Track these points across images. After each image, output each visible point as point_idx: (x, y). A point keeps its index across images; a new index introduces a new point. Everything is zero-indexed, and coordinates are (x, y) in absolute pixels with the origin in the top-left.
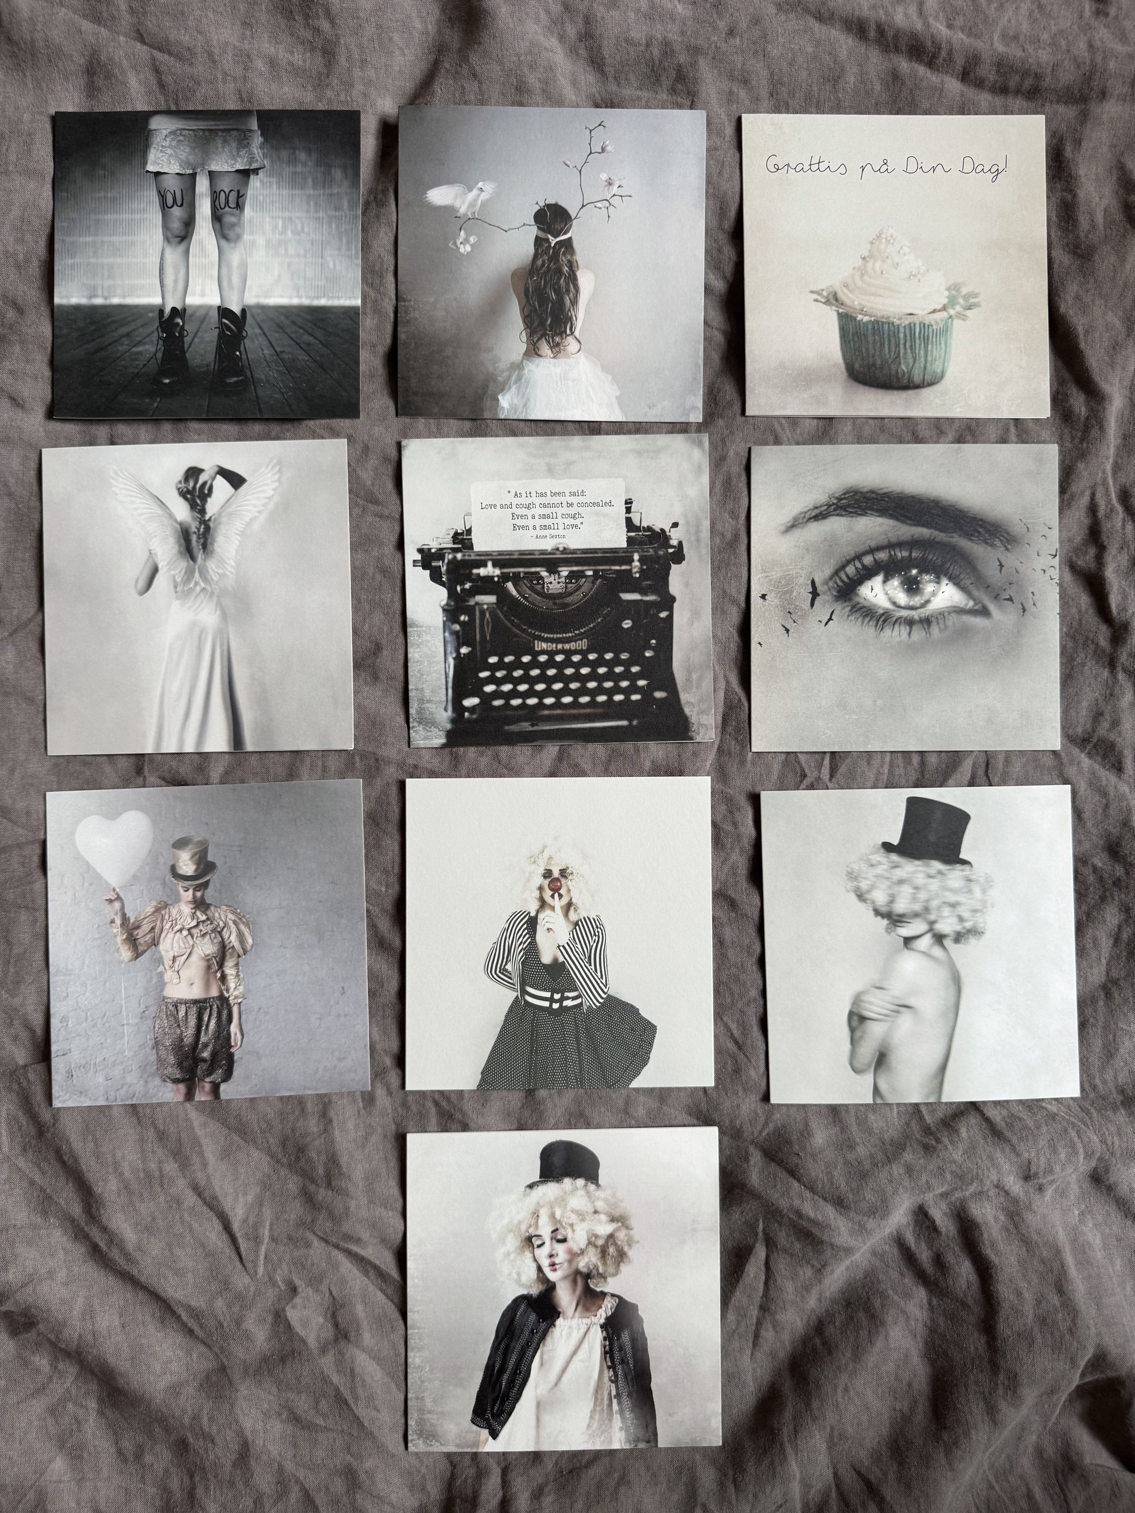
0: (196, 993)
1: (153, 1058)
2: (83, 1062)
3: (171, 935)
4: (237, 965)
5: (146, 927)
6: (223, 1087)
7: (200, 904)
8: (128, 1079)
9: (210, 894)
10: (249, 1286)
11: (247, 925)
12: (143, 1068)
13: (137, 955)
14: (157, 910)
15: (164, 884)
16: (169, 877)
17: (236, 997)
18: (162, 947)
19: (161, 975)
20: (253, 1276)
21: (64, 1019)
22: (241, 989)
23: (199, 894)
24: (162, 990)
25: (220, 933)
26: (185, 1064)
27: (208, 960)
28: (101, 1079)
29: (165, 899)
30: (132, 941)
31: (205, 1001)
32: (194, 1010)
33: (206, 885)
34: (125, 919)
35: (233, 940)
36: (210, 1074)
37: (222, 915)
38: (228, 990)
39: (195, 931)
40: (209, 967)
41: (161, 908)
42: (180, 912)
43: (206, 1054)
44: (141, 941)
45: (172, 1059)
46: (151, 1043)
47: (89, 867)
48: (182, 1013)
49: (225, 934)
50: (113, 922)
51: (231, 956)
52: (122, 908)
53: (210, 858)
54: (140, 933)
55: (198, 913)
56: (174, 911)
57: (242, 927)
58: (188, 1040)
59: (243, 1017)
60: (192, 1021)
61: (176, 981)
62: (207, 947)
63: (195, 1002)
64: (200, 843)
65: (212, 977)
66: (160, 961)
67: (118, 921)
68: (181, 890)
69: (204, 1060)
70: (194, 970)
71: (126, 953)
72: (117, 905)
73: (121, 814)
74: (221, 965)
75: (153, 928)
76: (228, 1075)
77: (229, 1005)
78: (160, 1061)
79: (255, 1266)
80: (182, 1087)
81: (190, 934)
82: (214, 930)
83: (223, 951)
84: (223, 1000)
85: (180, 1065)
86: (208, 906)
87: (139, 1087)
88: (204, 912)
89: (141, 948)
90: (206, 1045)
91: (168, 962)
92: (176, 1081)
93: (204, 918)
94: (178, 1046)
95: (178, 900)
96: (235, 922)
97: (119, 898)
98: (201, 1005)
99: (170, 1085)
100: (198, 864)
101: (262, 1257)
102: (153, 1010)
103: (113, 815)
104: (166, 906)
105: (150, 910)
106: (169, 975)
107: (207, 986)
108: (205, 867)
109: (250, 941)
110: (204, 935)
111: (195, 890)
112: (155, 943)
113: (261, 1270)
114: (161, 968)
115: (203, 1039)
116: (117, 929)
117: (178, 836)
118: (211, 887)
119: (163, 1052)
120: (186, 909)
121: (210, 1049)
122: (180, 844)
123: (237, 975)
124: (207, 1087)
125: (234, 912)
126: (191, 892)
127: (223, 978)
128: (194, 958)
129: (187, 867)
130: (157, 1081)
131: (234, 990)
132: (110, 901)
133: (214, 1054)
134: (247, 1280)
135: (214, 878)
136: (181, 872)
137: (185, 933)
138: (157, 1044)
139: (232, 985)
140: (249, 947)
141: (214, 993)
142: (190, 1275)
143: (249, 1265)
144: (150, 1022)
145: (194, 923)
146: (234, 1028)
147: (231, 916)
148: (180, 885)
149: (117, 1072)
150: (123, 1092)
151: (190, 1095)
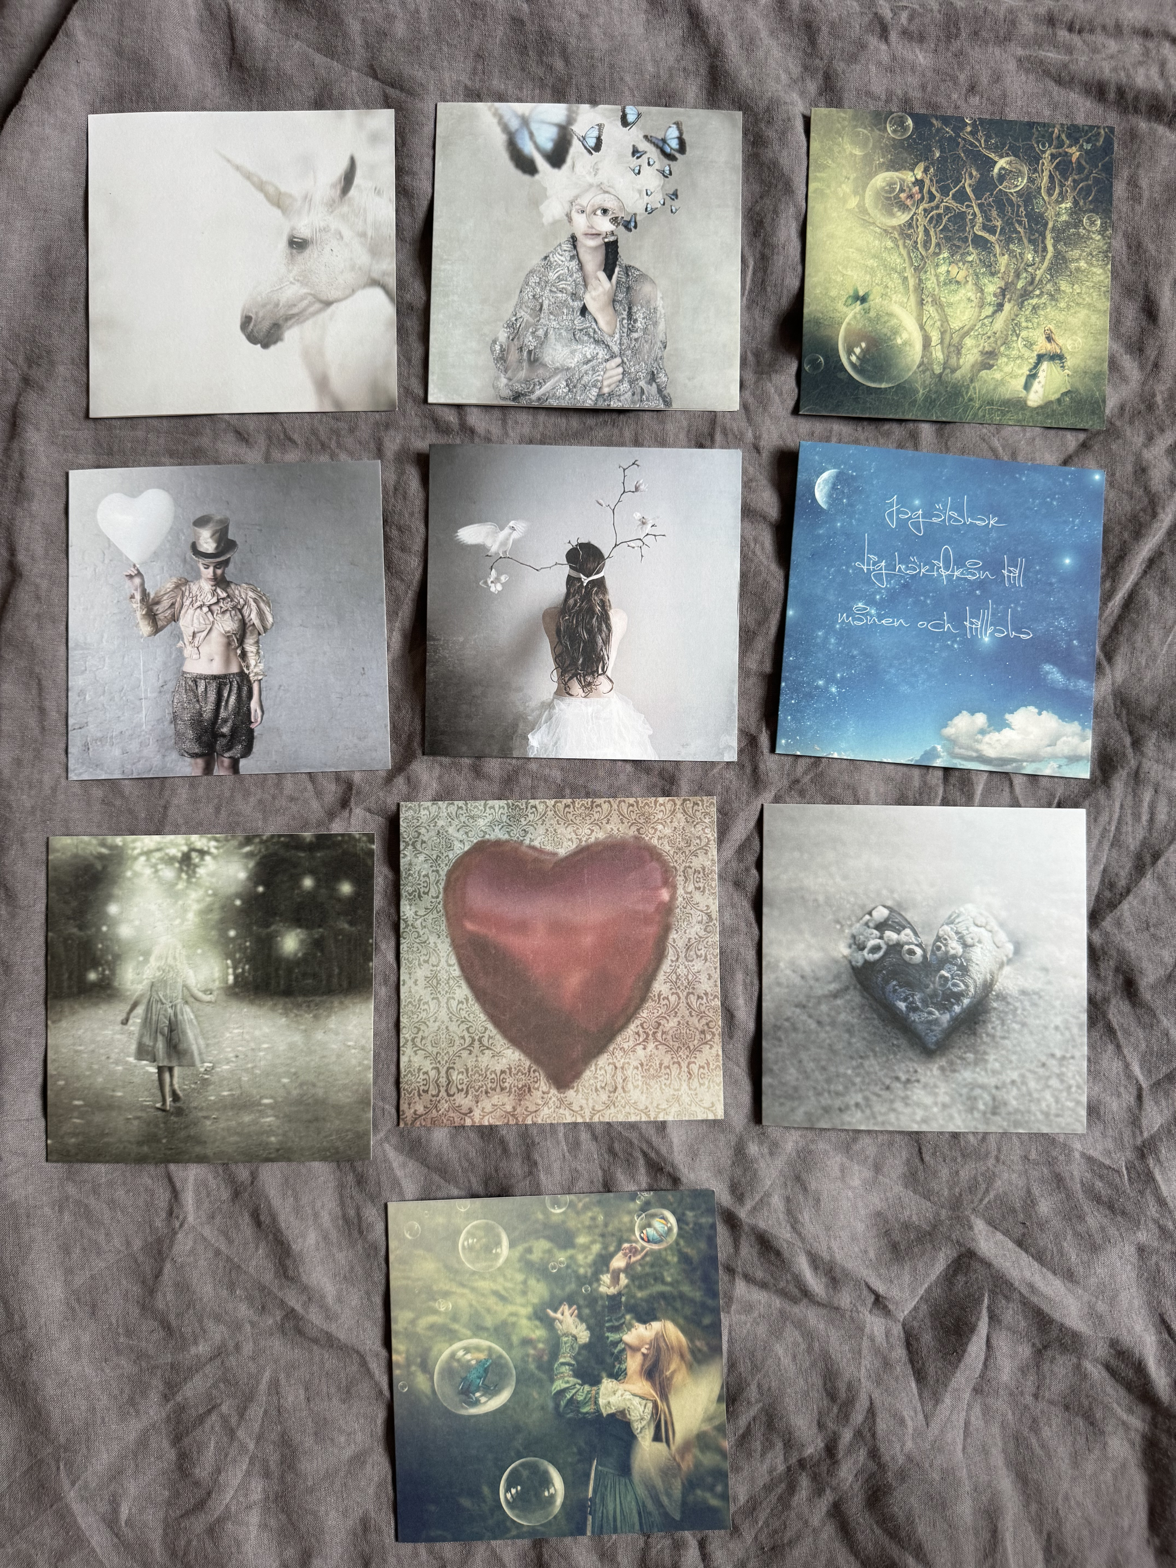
0: (216, 668)
1: (171, 731)
2: (99, 735)
3: (191, 611)
4: (257, 642)
5: (166, 603)
6: (243, 762)
7: (220, 582)
8: (145, 752)
9: (231, 571)
11: (268, 604)
12: (161, 741)
13: (157, 630)
14: (178, 586)
16: (190, 554)
17: (257, 674)
18: (182, 622)
19: (181, 651)
21: (82, 693)
22: (261, 666)
23: (219, 572)
24: (182, 665)
25: (240, 611)
26: (204, 739)
27: (228, 637)
28: (117, 752)
30: (151, 616)
31: (225, 676)
32: (214, 685)
33: (226, 563)
34: (145, 594)
35: (254, 617)
36: (229, 749)
37: (243, 593)
38: (248, 667)
39: (215, 608)
40: (229, 644)
41: (181, 585)
42: (200, 588)
43: (225, 730)
44: (161, 616)
45: (190, 734)
46: (169, 717)
47: (110, 544)
48: (201, 689)
49: (246, 612)
50: (132, 597)
51: (252, 633)
52: (143, 584)
53: (230, 536)
54: (159, 609)
55: (219, 591)
56: (194, 588)
57: (262, 605)
58: (207, 714)
59: (264, 694)
60: (212, 696)
61: (196, 656)
62: (228, 624)
63: (215, 677)
64: (221, 522)
65: (232, 654)
66: (180, 636)
67: (138, 597)
68: (202, 568)
69: (223, 735)
70: (214, 647)
71: (145, 628)
72: (137, 581)
73: (141, 492)
74: (241, 642)
75: (173, 604)
76: (248, 751)
77: (249, 681)
78: (178, 735)
80: (200, 762)
81: (210, 610)
82: (234, 608)
83: (244, 626)
84: (243, 677)
85: (198, 739)
86: (228, 584)
87: (156, 761)
88: (224, 590)
89: (160, 623)
90: (225, 721)
91: (187, 638)
92: (194, 756)
93: (224, 595)
94: (197, 721)
95: (198, 576)
96: (255, 600)
97: (139, 574)
98: (221, 681)
99: (188, 760)
100: (219, 542)
102: (171, 686)
103: (134, 490)
104: (186, 582)
105: (170, 586)
106: (188, 651)
107: (227, 662)
108: (225, 545)
109: (270, 619)
110: (224, 613)
111: (215, 567)
112: (175, 618)
114: (180, 644)
115: (223, 714)
116: (136, 605)
117: (199, 514)
118: (231, 565)
119: (181, 726)
120: (207, 586)
121: (229, 724)
122: (201, 522)
123: (258, 653)
124: (226, 762)
125: (254, 591)
126: (211, 569)
127: (244, 655)
128: (214, 634)
129: (208, 544)
130: (174, 755)
131: (255, 667)
132: (131, 577)
133: (234, 731)
135: (235, 557)
136: (202, 550)
137: (205, 609)
138: (175, 718)
139: (252, 662)
140: (269, 625)
141: (234, 669)
144: (168, 696)
145: (215, 600)
146: (254, 704)
147: (251, 594)
148: (201, 563)
149: (134, 746)
150: (140, 766)
151: (208, 770)
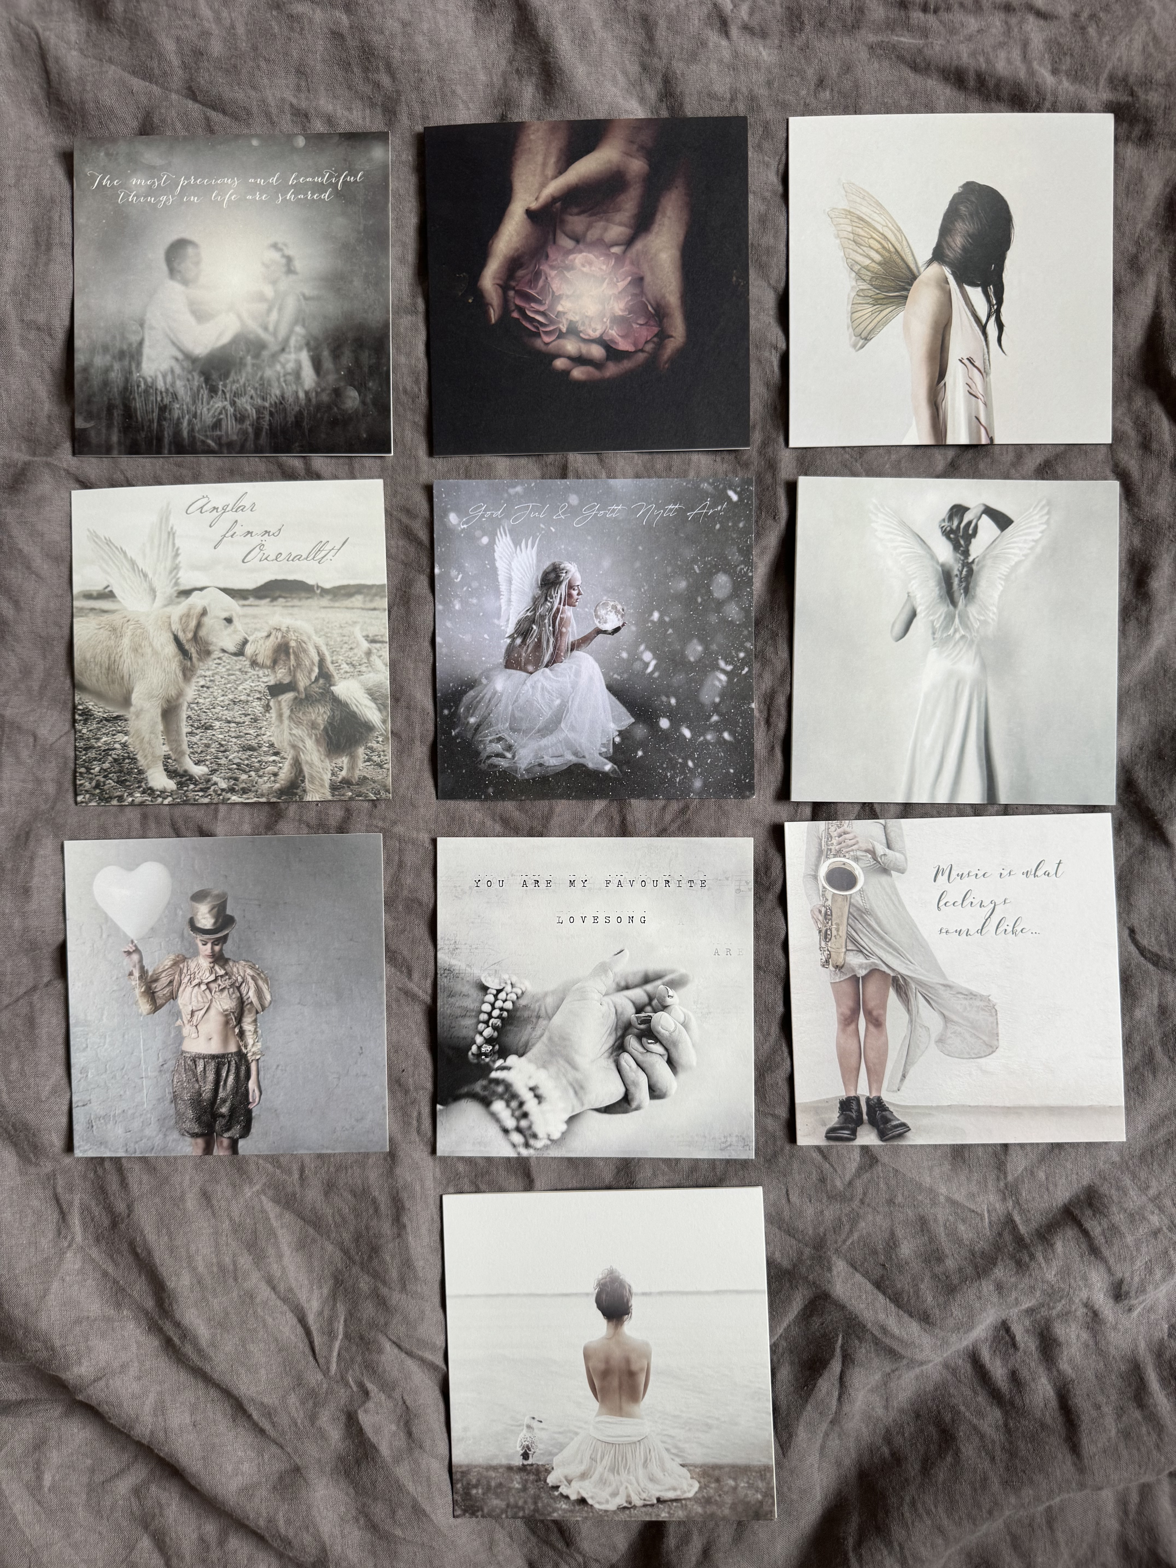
0: (214, 1047)
1: (172, 1112)
2: (102, 1113)
3: (189, 989)
4: (255, 1021)
5: (164, 981)
6: (241, 1143)
7: (219, 959)
8: (147, 1132)
9: (229, 949)
10: (322, 1383)
11: (266, 981)
12: (162, 1121)
13: (156, 1008)
14: (176, 964)
15: (182, 936)
16: (188, 931)
17: (254, 1054)
18: (180, 1001)
19: (179, 1029)
20: (326, 1373)
21: (84, 1070)
22: (259, 1045)
23: (217, 948)
24: (181, 1044)
25: (239, 988)
26: (204, 1118)
27: (226, 1015)
28: (120, 1131)
29: (184, 952)
30: (150, 994)
31: (223, 1056)
32: (212, 1066)
33: (224, 939)
34: (143, 972)
35: (251, 995)
36: (228, 1130)
37: (241, 970)
38: (246, 1047)
39: (213, 986)
40: (227, 1023)
41: (180, 961)
42: (198, 965)
43: (224, 1110)
44: (160, 994)
45: (190, 1114)
46: (169, 1097)
47: (107, 918)
48: (200, 1068)
49: (244, 989)
50: (131, 974)
51: (250, 1011)
52: (141, 960)
53: (229, 912)
54: (158, 986)
55: (217, 968)
56: (192, 965)
57: (260, 982)
58: (207, 1095)
59: (262, 1073)
60: (211, 1076)
61: (194, 1035)
62: (225, 1002)
63: (213, 1057)
64: (218, 896)
65: (230, 1033)
66: (178, 1014)
67: (137, 974)
68: (200, 944)
69: (223, 1116)
70: (212, 1025)
71: (144, 1006)
72: (135, 957)
73: (138, 865)
74: (239, 1021)
75: (171, 982)
76: (246, 1131)
77: (247, 1061)
78: (179, 1115)
79: (328, 1362)
80: (200, 1141)
81: (209, 988)
82: (232, 985)
83: (242, 1006)
84: (241, 1056)
85: (198, 1119)
86: (227, 961)
87: (158, 1140)
88: (222, 967)
89: (159, 1002)
90: (224, 1101)
91: (186, 1017)
92: (195, 1135)
93: (222, 972)
94: (196, 1101)
95: (196, 953)
96: (253, 978)
97: (137, 950)
98: (219, 1060)
99: (188, 1139)
100: (217, 918)
101: (335, 1354)
102: (171, 1064)
103: (131, 865)
104: (184, 959)
105: (168, 963)
106: (187, 1030)
107: (225, 1041)
108: (224, 921)
109: (268, 997)
110: (222, 990)
111: (213, 944)
112: (173, 996)
113: (334, 1367)
114: (179, 1022)
115: (222, 1094)
116: (135, 981)
117: (196, 889)
118: (229, 941)
119: (181, 1107)
120: (204, 963)
121: (228, 1104)
122: (198, 897)
123: (256, 1032)
124: (226, 1142)
125: (252, 968)
126: (209, 945)
127: (242, 1034)
128: (212, 1012)
129: (206, 921)
130: (175, 1135)
131: (253, 1047)
132: (129, 953)
133: (232, 1110)
134: (320, 1377)
135: (233, 933)
136: (199, 925)
137: (203, 987)
138: (175, 1098)
139: (250, 1041)
140: (267, 1003)
141: (233, 1049)
142: (263, 1372)
143: (322, 1361)
144: (168, 1075)
145: (212, 977)
146: (252, 1085)
147: (249, 971)
148: (199, 939)
149: (136, 1125)
150: (142, 1144)
151: (208, 1150)
